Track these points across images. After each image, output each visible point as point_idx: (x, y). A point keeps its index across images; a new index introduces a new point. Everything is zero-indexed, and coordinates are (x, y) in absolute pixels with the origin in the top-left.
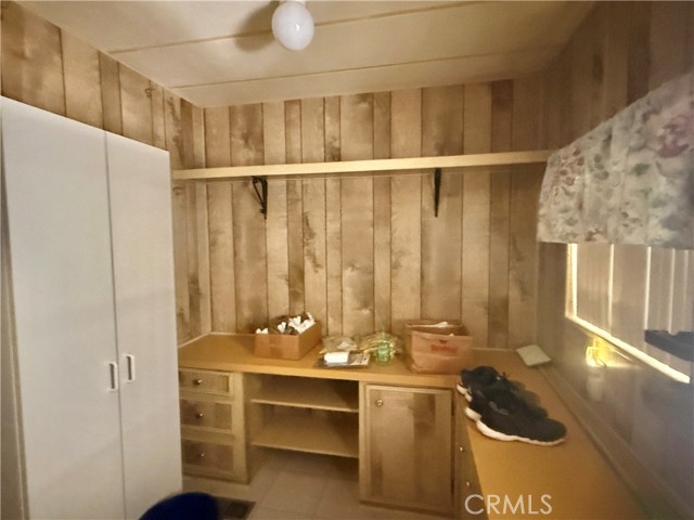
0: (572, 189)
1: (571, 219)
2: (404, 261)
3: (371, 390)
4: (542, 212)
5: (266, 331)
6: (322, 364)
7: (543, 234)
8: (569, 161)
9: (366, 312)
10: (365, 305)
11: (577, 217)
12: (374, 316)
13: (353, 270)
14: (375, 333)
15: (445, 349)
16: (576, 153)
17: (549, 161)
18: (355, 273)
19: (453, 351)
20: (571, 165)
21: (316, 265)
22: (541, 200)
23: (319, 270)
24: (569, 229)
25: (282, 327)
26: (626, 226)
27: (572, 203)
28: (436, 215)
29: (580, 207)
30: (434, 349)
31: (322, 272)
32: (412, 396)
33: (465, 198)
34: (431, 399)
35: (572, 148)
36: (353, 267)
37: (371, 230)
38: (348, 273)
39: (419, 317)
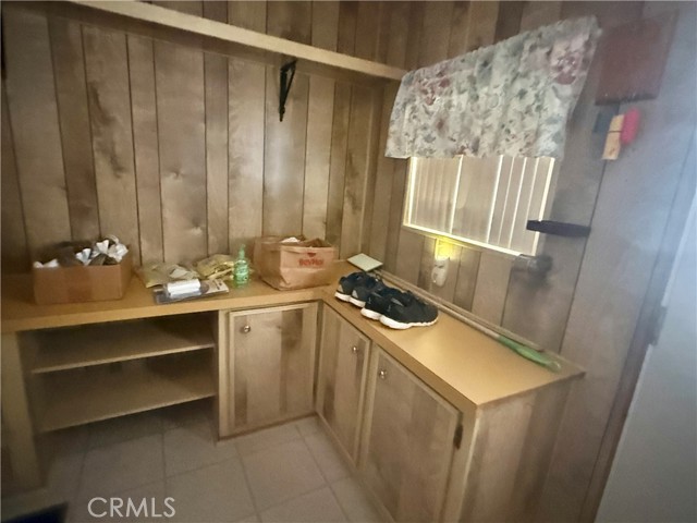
0: (431, 108)
1: (429, 136)
2: (246, 170)
3: (236, 318)
4: (392, 128)
5: (53, 264)
6: (163, 298)
7: (391, 150)
8: (431, 81)
9: (198, 232)
10: (196, 224)
11: (435, 134)
12: (207, 236)
13: (176, 178)
14: (208, 257)
15: (315, 262)
16: (441, 74)
17: (404, 79)
18: (180, 181)
19: (319, 263)
20: (432, 86)
21: (118, 168)
22: (393, 117)
23: (124, 175)
24: (427, 145)
25: (83, 256)
26: (508, 140)
27: (431, 122)
28: (281, 120)
29: (441, 125)
30: (302, 263)
31: (128, 178)
32: (280, 314)
33: (311, 103)
34: (299, 314)
35: (437, 68)
36: (177, 173)
37: (203, 125)
38: (169, 182)
39: (259, 234)
